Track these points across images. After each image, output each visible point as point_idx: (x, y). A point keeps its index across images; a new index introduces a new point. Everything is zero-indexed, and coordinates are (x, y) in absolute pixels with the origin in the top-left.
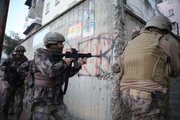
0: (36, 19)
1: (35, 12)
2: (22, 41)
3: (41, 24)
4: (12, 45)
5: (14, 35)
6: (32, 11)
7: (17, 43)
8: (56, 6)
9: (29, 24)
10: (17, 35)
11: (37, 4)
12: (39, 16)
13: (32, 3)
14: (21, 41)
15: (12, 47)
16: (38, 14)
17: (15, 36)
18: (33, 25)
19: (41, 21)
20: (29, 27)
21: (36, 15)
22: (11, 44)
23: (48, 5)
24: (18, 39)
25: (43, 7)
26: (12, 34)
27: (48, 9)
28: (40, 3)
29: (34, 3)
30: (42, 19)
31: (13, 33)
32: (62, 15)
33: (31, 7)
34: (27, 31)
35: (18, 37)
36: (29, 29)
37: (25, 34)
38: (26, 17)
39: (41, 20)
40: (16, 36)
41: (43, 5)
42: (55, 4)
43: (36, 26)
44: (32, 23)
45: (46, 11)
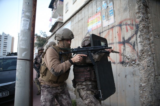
0: (58, 18)
1: (57, 13)
2: (49, 37)
3: (62, 22)
4: (42, 42)
5: (43, 33)
6: (54, 12)
7: (46, 40)
8: (73, 4)
9: (53, 23)
10: (44, 33)
11: (58, 5)
12: (60, 15)
13: (54, 5)
15: (42, 43)
16: (59, 13)
18: (56, 24)
19: (63, 19)
20: (53, 25)
21: (58, 15)
22: (41, 41)
23: (67, 5)
24: (46, 36)
25: (63, 7)
26: (41, 33)
27: (67, 8)
28: (60, 4)
29: (55, 5)
30: (63, 18)
31: (42, 32)
33: (53, 9)
34: (52, 29)
36: (54, 27)
37: (51, 32)
38: (51, 18)
40: (44, 34)
41: (63, 5)
43: (58, 24)
44: (56, 22)
45: (66, 10)
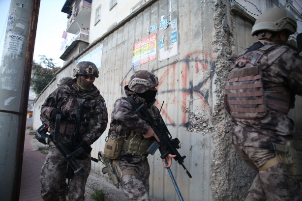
0: (80, 34)
2: (59, 70)
3: (87, 41)
4: (44, 78)
5: (46, 61)
6: (73, 21)
7: (52, 75)
8: (111, 10)
9: (69, 43)
10: (50, 61)
11: (81, 9)
12: (84, 29)
13: (72, 8)
14: (57, 70)
15: (44, 80)
16: (82, 25)
17: (47, 63)
18: (75, 44)
20: (69, 47)
21: (80, 27)
22: (42, 75)
23: (98, 10)
24: (53, 67)
25: (90, 14)
26: (43, 60)
27: (98, 16)
28: (86, 7)
29: (76, 7)
30: (89, 34)
31: (45, 58)
32: (123, 24)
33: (71, 15)
34: (66, 53)
35: (53, 65)
36: (70, 50)
37: (63, 60)
38: (64, 32)
39: (87, 35)
40: (49, 63)
41: (91, 9)
42: (109, 8)
43: (79, 46)
44: (74, 40)
45: (96, 19)
